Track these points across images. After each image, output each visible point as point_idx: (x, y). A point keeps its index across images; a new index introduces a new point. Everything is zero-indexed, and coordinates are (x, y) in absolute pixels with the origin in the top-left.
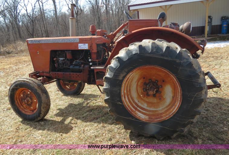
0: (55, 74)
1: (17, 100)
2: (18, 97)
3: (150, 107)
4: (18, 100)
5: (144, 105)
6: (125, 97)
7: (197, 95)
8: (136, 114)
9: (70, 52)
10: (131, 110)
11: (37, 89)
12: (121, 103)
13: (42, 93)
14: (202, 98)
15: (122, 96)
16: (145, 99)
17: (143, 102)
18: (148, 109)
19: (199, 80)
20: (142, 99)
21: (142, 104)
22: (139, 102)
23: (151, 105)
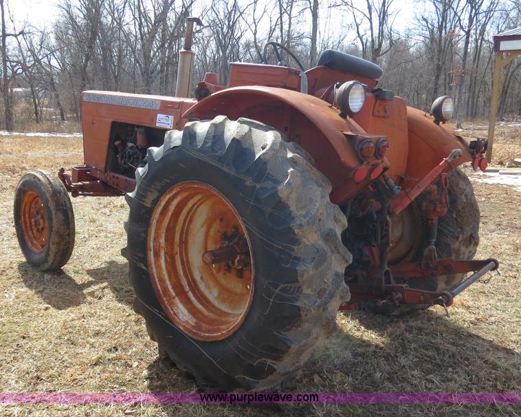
0: (114, 177)
1: (25, 216)
2: (27, 208)
3: (223, 301)
4: (27, 216)
5: (211, 293)
6: (157, 255)
7: (282, 290)
8: (172, 304)
9: (142, 130)
10: (166, 291)
11: (50, 199)
12: (145, 265)
13: (55, 209)
14: (298, 304)
15: (150, 250)
16: (220, 276)
17: (213, 283)
18: (217, 304)
19: (295, 248)
20: (212, 274)
21: (208, 287)
22: (204, 281)
23: (225, 297)
